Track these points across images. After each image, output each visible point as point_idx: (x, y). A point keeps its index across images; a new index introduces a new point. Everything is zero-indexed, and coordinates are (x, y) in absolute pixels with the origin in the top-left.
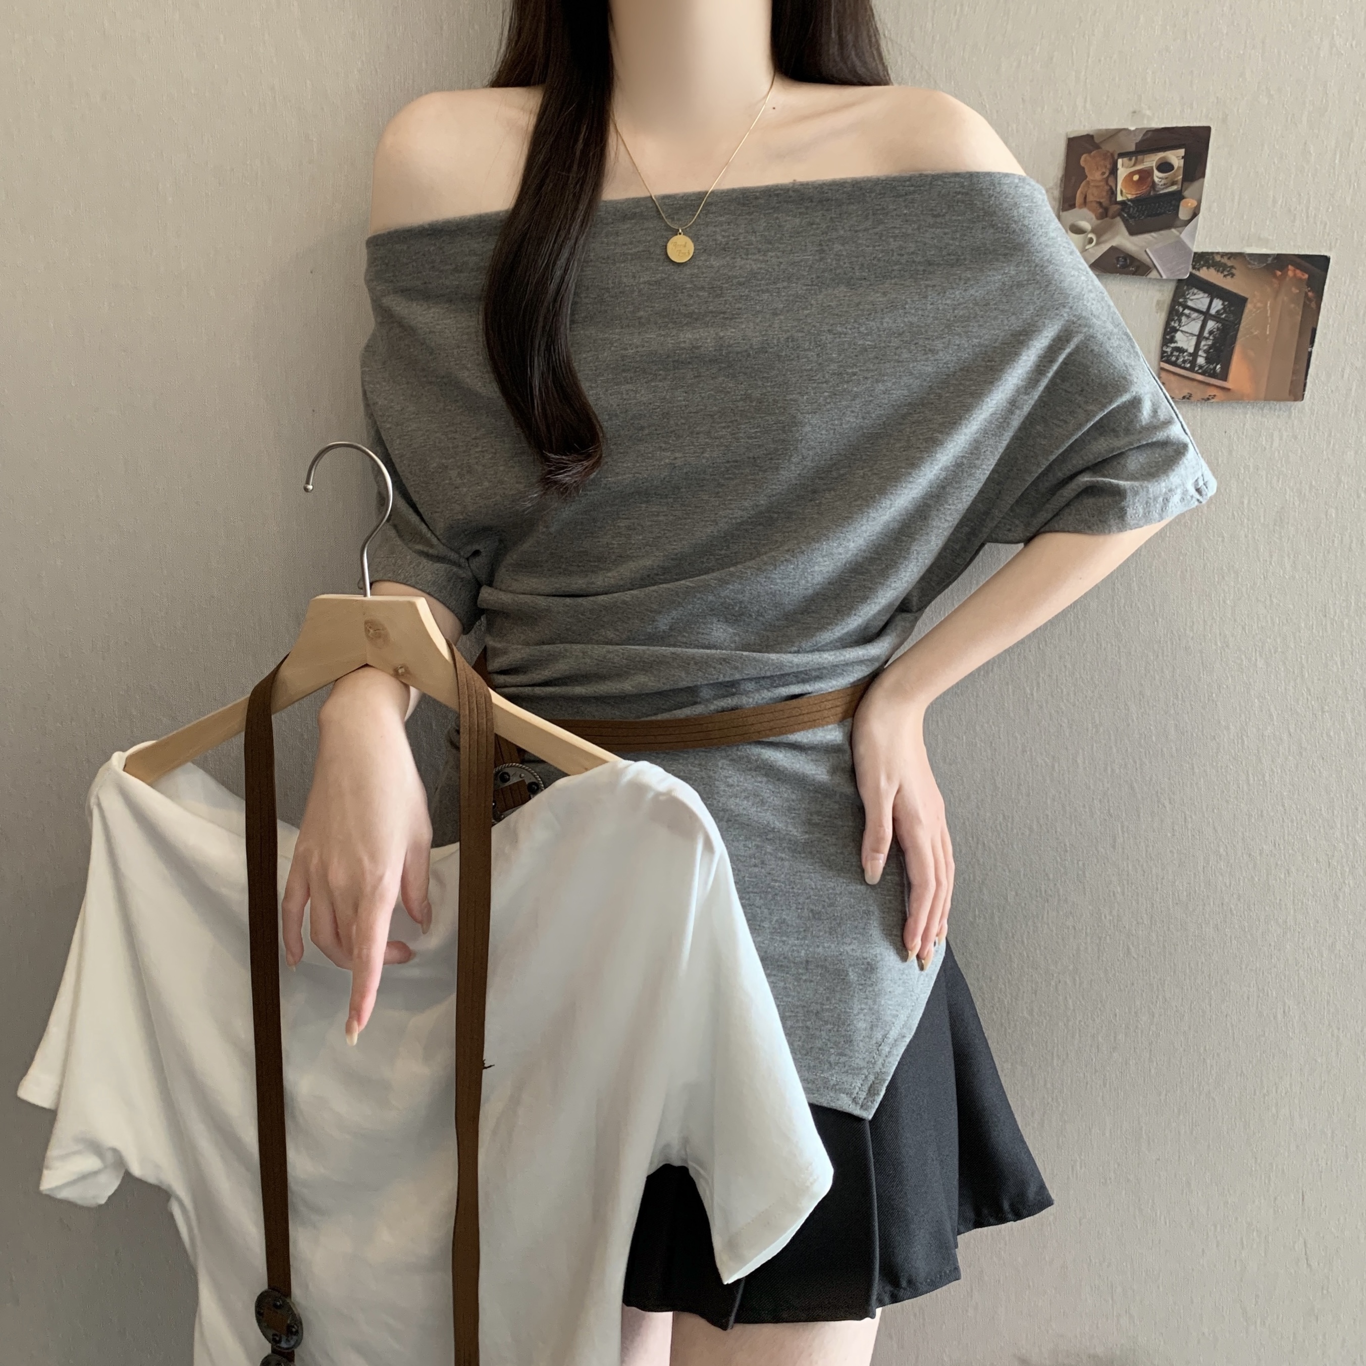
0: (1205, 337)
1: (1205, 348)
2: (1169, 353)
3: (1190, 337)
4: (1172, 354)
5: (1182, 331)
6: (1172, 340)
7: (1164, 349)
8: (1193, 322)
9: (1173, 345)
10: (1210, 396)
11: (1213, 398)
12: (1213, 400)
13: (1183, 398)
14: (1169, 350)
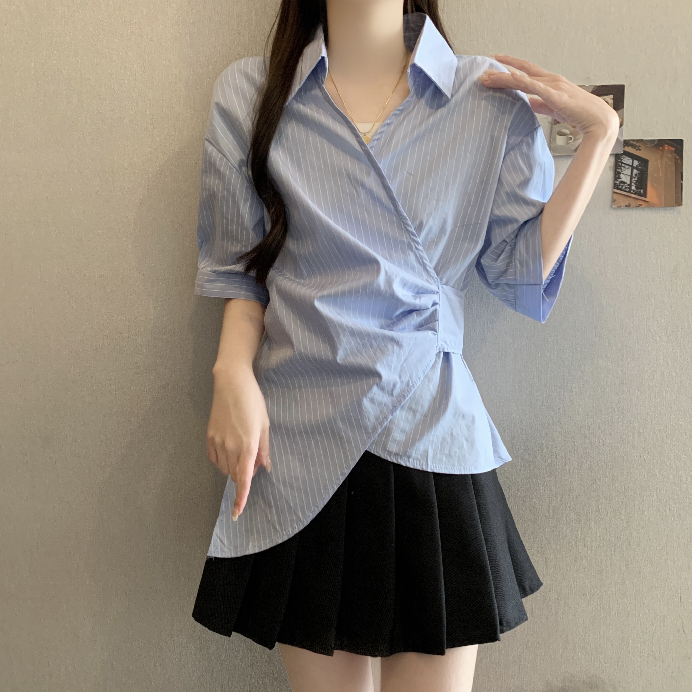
0: (634, 177)
1: (635, 182)
2: (618, 184)
3: (627, 177)
4: (619, 185)
5: (623, 174)
6: (619, 178)
7: (616, 182)
8: (627, 170)
9: (620, 180)
10: (640, 205)
11: (641, 206)
12: (641, 207)
13: (626, 206)
14: (618, 182)
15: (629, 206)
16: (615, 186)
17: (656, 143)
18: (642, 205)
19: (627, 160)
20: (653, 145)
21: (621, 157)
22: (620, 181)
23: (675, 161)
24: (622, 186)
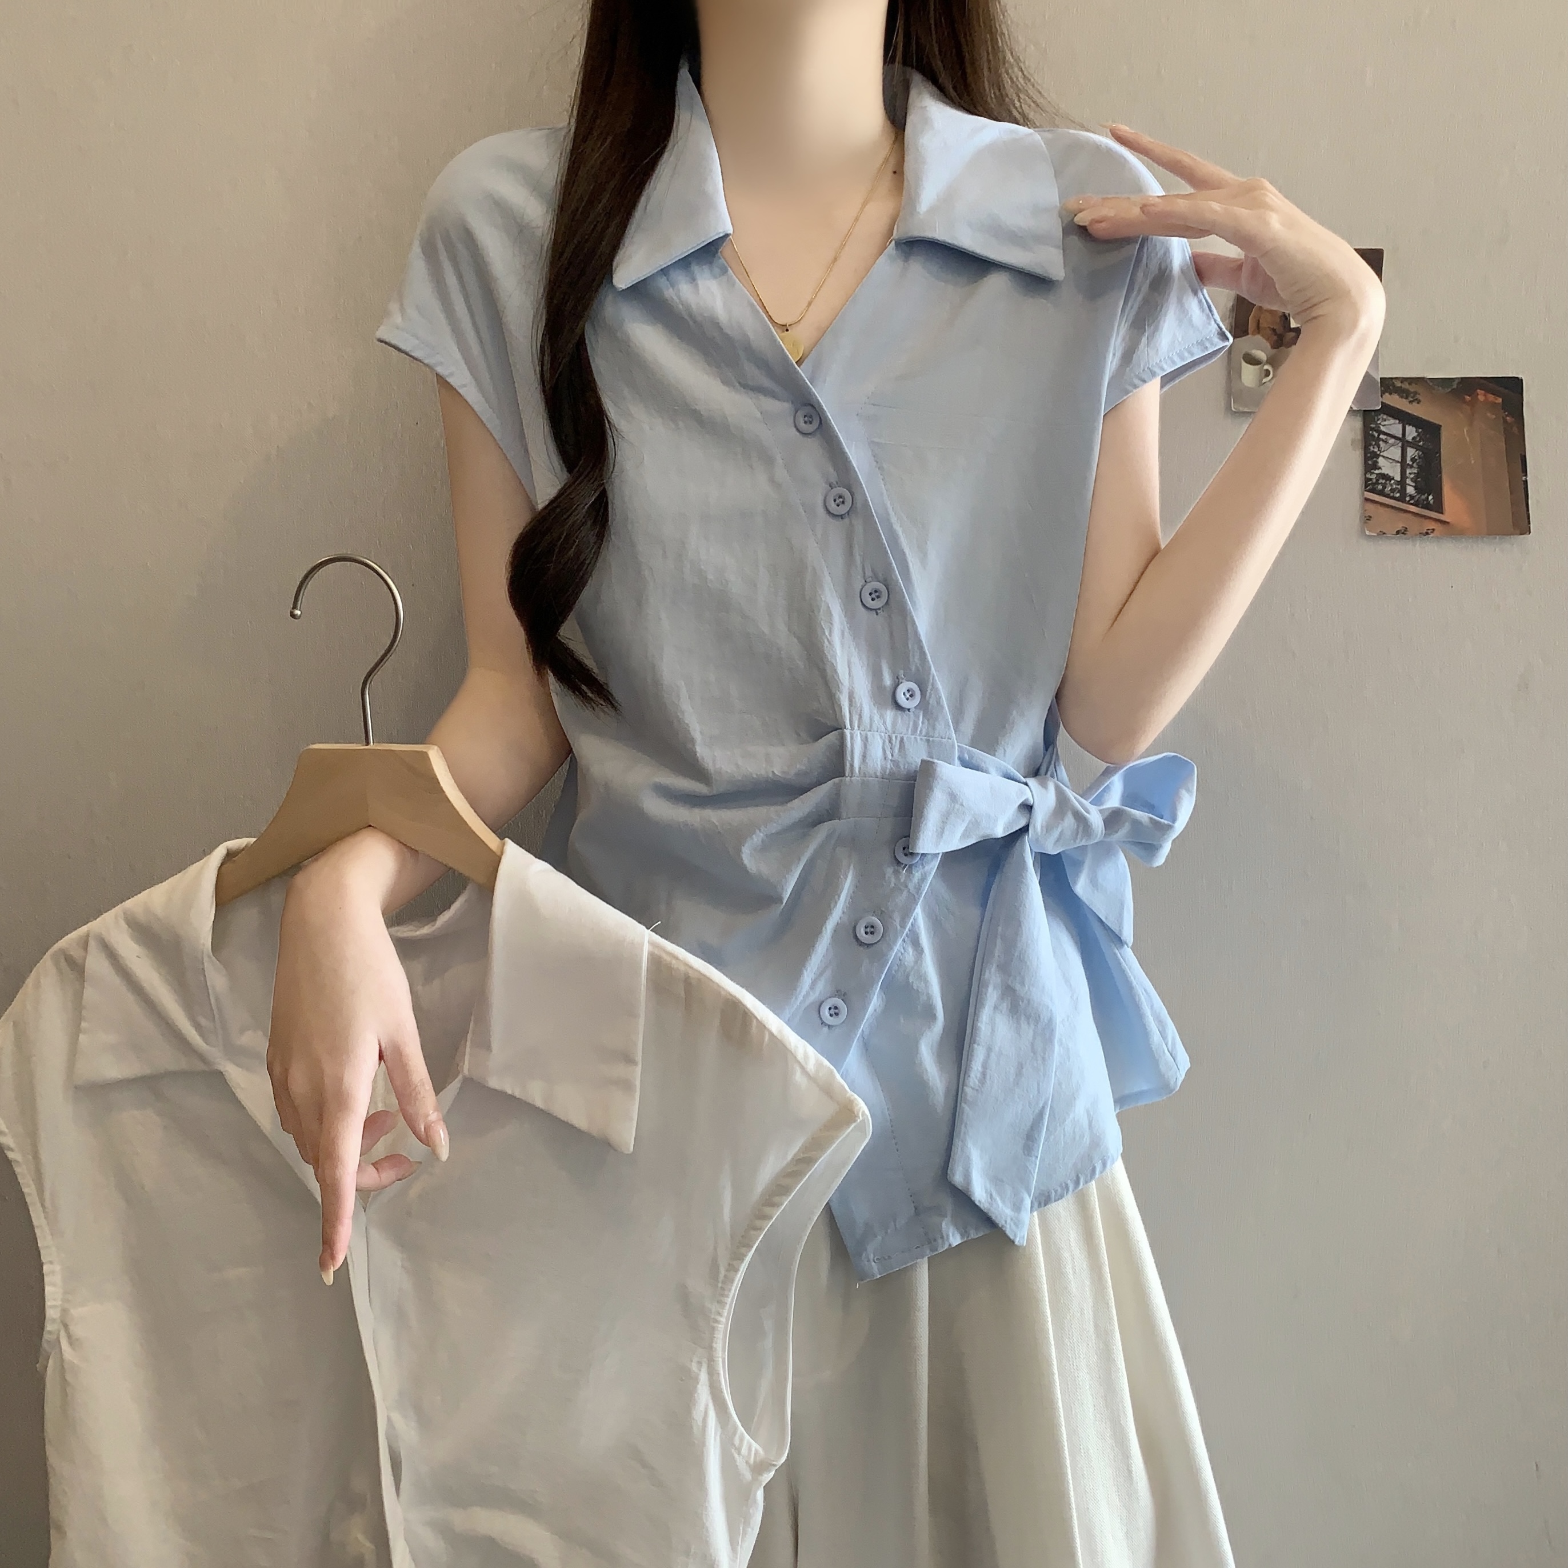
0: (1408, 465)
1: (1412, 476)
2: (1374, 481)
3: (1394, 464)
4: (1377, 483)
5: (1383, 457)
6: (1375, 466)
7: (1368, 476)
9: (1377, 472)
10: (1428, 530)
11: (1432, 532)
12: (1432, 535)
13: (1398, 532)
14: (1373, 476)
15: (1403, 533)
16: (1366, 487)
17: (1455, 386)
18: (1433, 530)
19: (1390, 425)
20: (1450, 390)
21: (1376, 418)
22: (1377, 474)
23: (1505, 428)
24: (1384, 487)
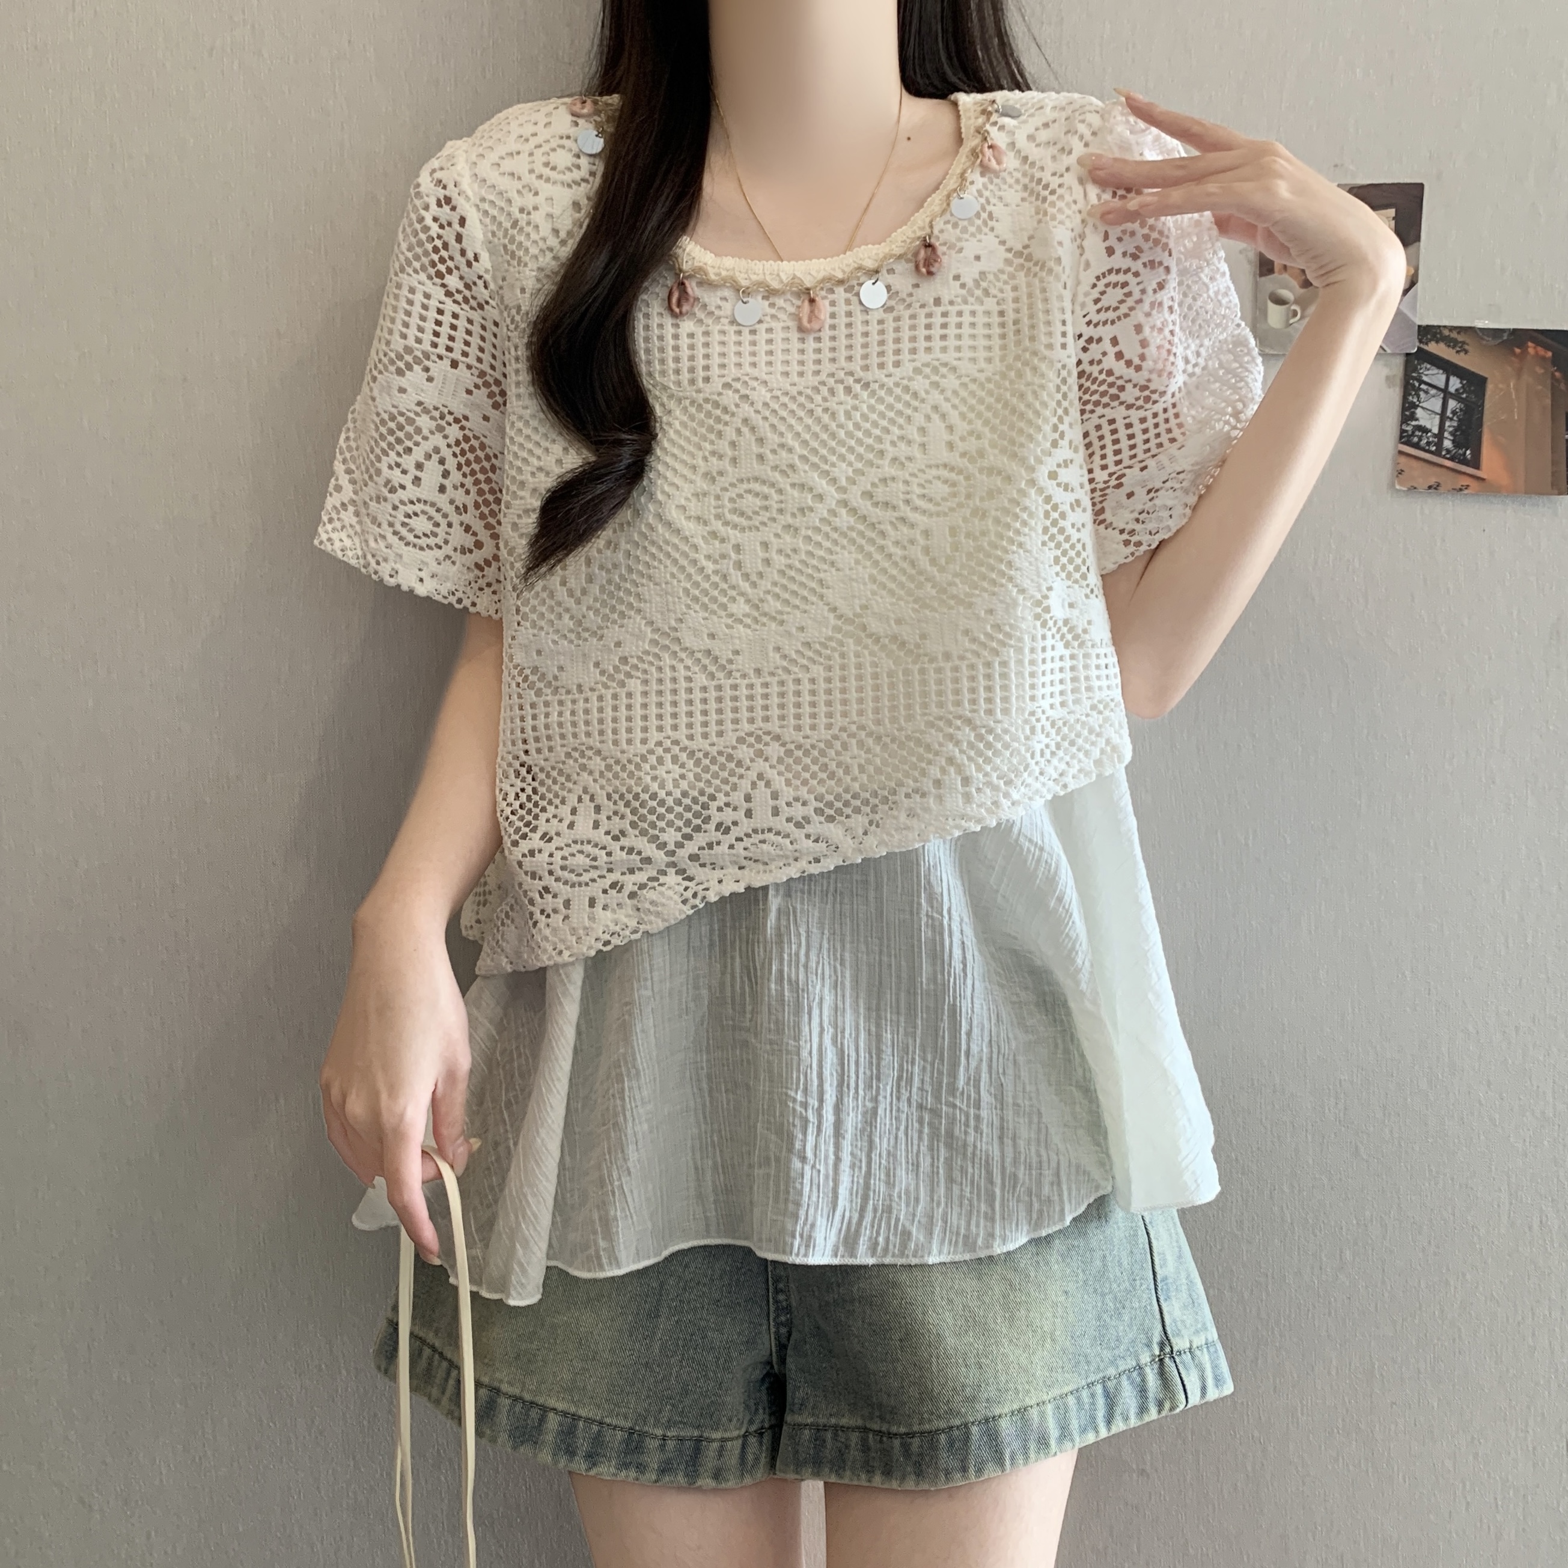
0: (1448, 418)
1: (1451, 429)
2: (1410, 433)
3: (1433, 416)
4: (1413, 435)
5: (1423, 408)
8: (1433, 399)
9: (1414, 423)
10: (1462, 486)
11: (1466, 489)
12: (1465, 492)
13: (1430, 487)
14: (1409, 428)
15: (1435, 489)
16: (1401, 437)
17: (1506, 338)
18: (1468, 486)
19: (1433, 374)
20: (1500, 341)
21: (1418, 367)
22: (1414, 426)
23: (1552, 384)
24: (1420, 439)
